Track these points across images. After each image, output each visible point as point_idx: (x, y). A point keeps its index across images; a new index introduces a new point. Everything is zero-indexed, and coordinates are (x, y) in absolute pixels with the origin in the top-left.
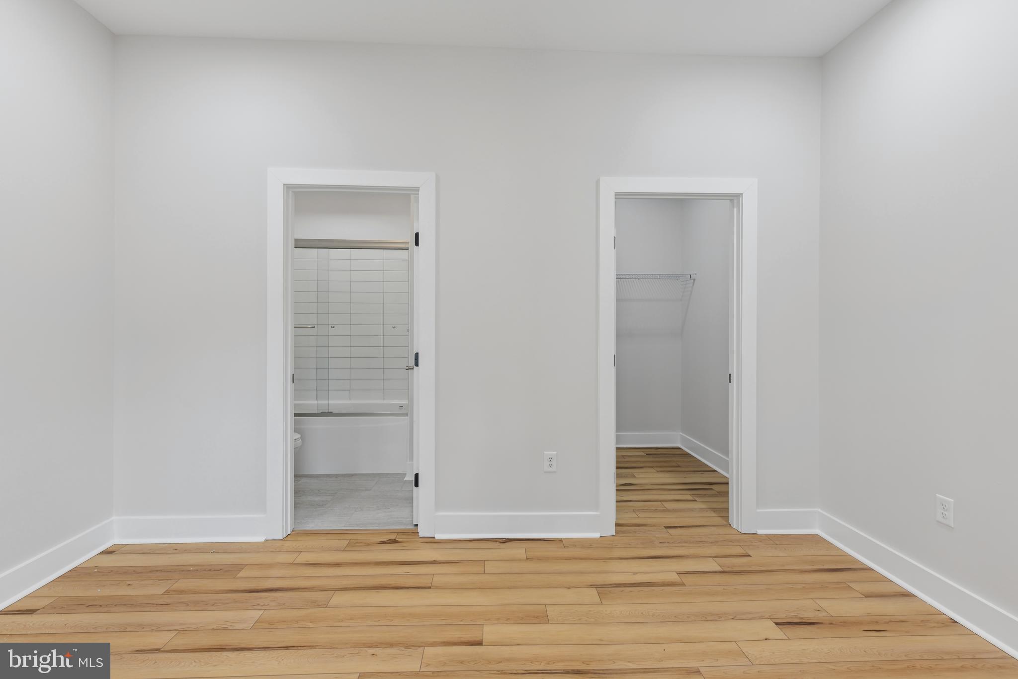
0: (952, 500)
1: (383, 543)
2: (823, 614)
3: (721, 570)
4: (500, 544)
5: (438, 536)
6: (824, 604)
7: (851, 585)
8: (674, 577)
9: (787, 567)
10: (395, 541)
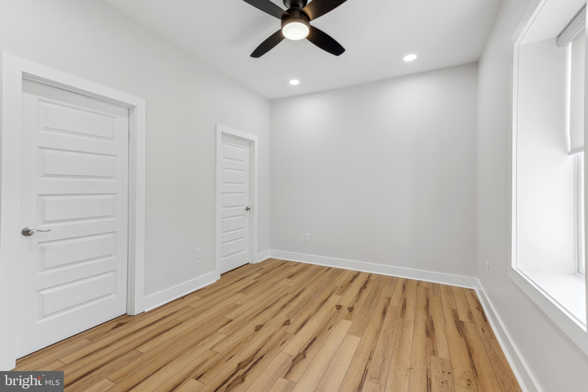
0: (309, 234)
1: (114, 328)
2: (292, 273)
3: (262, 274)
4: (182, 300)
5: (146, 310)
6: (290, 271)
7: (290, 265)
8: (254, 281)
9: (274, 267)
10: (121, 324)
